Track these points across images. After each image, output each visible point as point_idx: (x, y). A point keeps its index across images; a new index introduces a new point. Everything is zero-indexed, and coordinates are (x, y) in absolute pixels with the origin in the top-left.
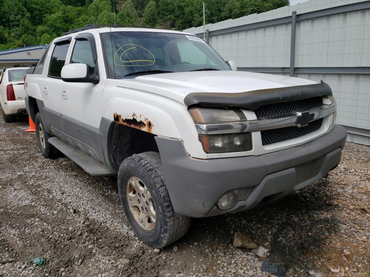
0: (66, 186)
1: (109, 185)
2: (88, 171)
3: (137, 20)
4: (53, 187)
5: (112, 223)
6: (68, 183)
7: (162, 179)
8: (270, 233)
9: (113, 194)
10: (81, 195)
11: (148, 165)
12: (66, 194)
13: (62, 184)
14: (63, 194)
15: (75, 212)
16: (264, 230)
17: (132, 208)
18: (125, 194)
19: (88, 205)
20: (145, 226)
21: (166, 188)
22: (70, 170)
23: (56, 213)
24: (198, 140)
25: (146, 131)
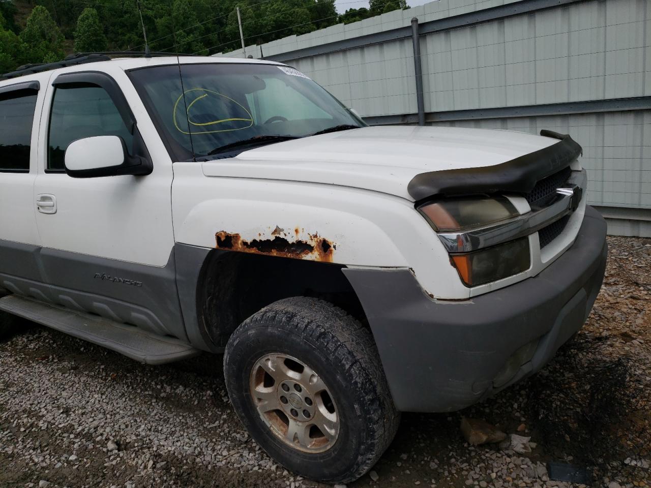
0: (64, 394)
1: (158, 374)
2: (143, 357)
3: (63, 44)
4: (36, 402)
5: (215, 453)
6: (66, 387)
7: (349, 349)
8: (516, 406)
9: (178, 391)
10: (109, 407)
11: (313, 326)
12: (74, 412)
13: (52, 392)
14: (67, 411)
15: (120, 446)
16: (503, 402)
17: (265, 415)
18: (248, 389)
19: (140, 426)
20: (305, 447)
21: (361, 366)
22: (53, 359)
23: (76, 459)
24: (449, 263)
25: (316, 260)
